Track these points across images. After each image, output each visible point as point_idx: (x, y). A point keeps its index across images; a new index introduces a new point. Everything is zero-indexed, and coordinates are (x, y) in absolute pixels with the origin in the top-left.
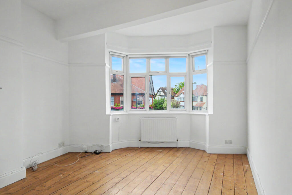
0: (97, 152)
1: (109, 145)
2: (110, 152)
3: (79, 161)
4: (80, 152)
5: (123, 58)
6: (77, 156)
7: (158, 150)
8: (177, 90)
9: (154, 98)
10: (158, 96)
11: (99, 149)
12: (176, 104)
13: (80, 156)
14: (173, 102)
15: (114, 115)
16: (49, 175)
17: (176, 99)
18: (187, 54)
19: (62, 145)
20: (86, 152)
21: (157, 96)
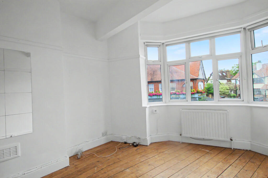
0: (135, 144)
1: (147, 138)
2: (147, 146)
3: (116, 153)
4: (120, 142)
5: (159, 47)
6: (116, 147)
7: (203, 150)
8: (234, 72)
9: (207, 83)
10: (211, 80)
11: (137, 141)
12: (233, 88)
13: (119, 147)
14: (230, 85)
15: (150, 107)
16: (87, 165)
17: (233, 81)
18: (241, 28)
19: (105, 134)
20: (125, 143)
21: (209, 80)
